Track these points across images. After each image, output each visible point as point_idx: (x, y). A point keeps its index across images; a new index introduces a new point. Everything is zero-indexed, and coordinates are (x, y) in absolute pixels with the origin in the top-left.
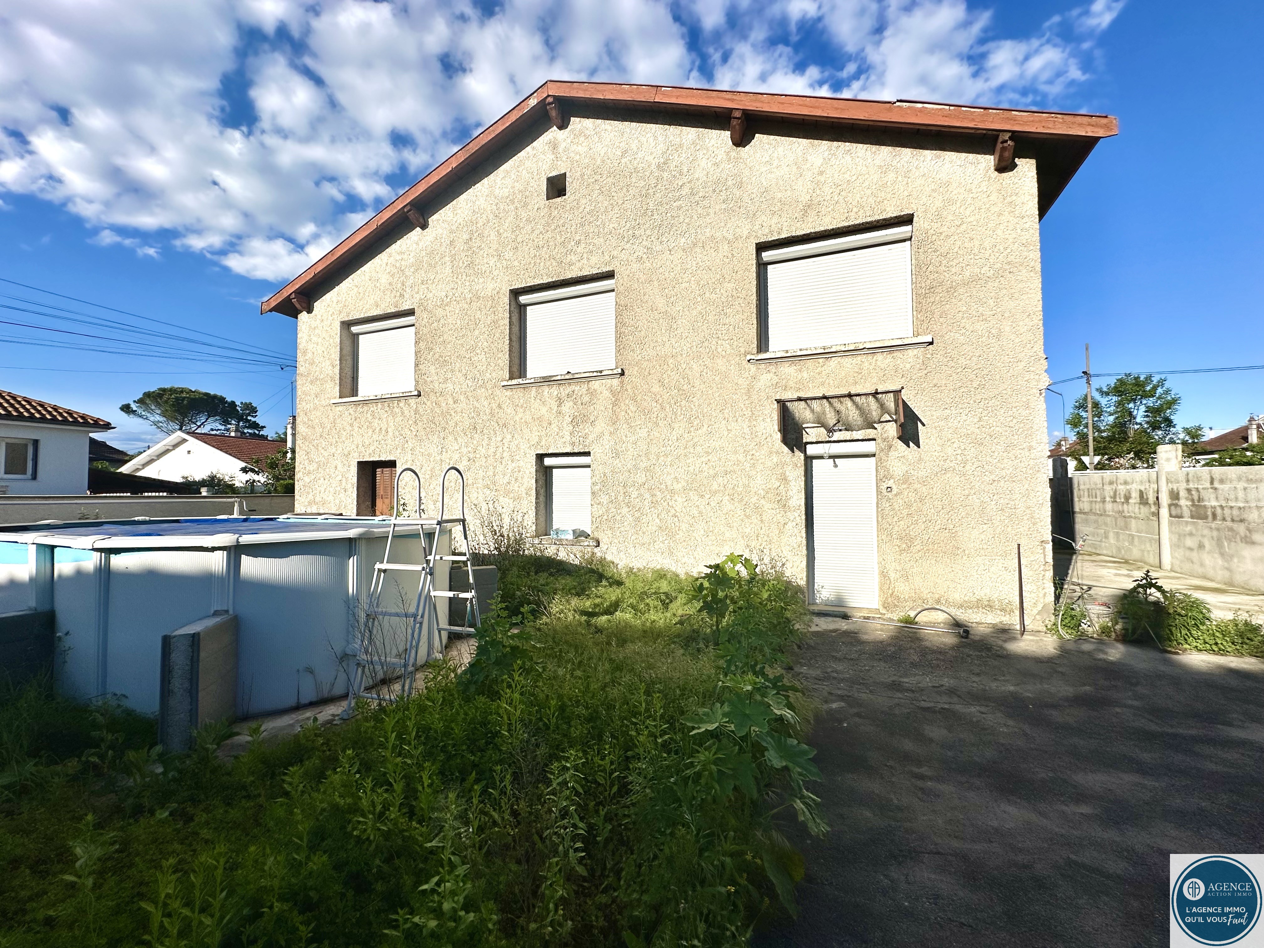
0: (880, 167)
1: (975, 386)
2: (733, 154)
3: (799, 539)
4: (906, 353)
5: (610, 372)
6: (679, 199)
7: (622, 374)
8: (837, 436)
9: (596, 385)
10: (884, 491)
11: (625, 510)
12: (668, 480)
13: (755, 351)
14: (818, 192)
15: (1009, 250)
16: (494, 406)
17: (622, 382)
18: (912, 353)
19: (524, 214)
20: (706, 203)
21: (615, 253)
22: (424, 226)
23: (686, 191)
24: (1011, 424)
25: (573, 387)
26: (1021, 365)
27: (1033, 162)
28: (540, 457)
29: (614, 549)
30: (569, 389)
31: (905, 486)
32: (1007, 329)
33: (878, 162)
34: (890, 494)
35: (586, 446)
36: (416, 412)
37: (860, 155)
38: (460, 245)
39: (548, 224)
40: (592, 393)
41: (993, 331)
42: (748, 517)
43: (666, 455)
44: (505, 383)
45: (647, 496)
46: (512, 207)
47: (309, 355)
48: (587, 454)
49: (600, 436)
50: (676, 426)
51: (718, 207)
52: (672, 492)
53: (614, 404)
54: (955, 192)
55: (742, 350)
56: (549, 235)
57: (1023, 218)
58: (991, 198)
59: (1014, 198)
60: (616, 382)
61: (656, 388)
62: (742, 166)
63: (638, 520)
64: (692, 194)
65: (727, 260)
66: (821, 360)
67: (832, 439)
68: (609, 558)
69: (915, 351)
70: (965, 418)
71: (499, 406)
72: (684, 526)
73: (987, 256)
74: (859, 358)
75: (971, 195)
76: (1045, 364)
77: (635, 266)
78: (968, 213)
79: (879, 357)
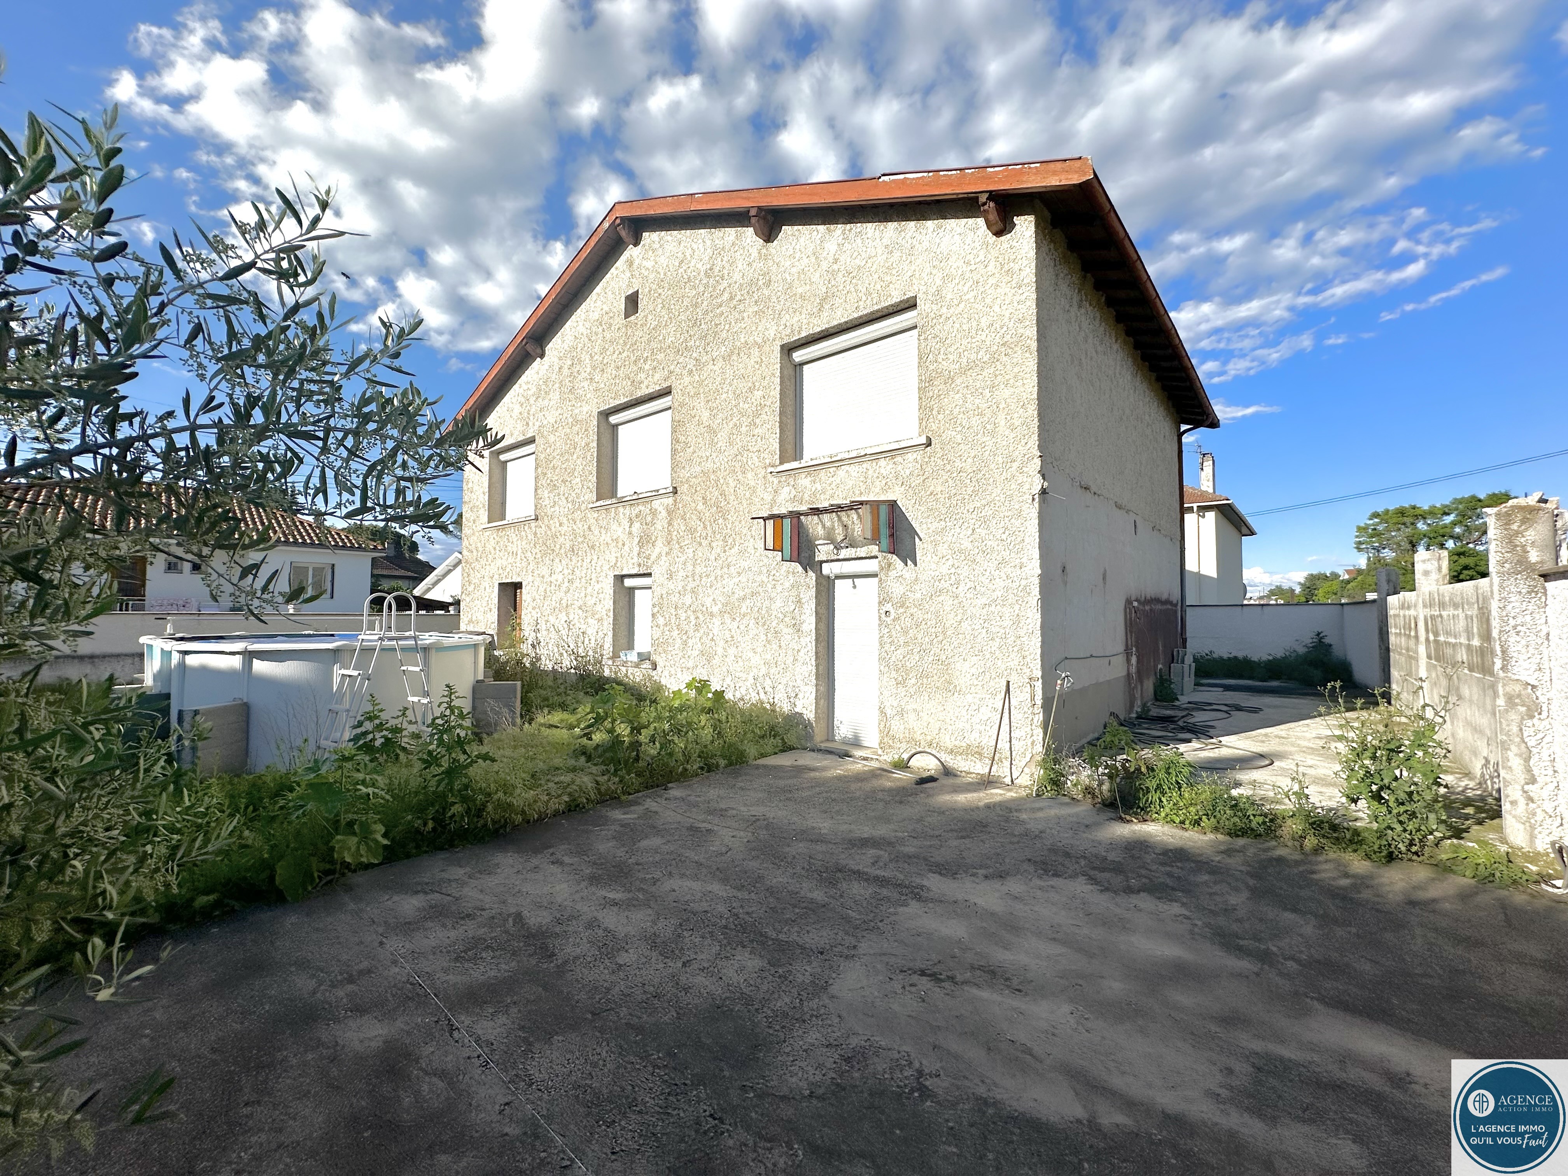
0: (886, 247)
1: (969, 492)
2: (764, 251)
3: (810, 668)
4: (906, 457)
5: (664, 491)
6: (721, 306)
7: (675, 491)
8: (844, 553)
9: (656, 504)
10: (883, 616)
11: (675, 633)
12: (708, 602)
13: (778, 462)
14: (833, 283)
15: (1005, 328)
16: (586, 527)
17: (675, 501)
18: (911, 456)
19: (608, 336)
20: (741, 307)
21: (672, 367)
22: (542, 356)
23: (726, 296)
24: (1004, 537)
25: (641, 508)
26: (1015, 465)
27: (1031, 218)
28: (620, 579)
29: (666, 673)
30: (635, 510)
31: (902, 610)
32: (1003, 423)
33: (886, 241)
34: (888, 619)
35: (647, 567)
36: (535, 534)
37: (869, 235)
38: (566, 371)
39: (625, 343)
40: (654, 512)
41: (988, 427)
42: (769, 642)
43: (707, 576)
44: (592, 505)
45: (692, 618)
46: (600, 329)
47: (470, 485)
48: (649, 575)
49: (659, 557)
50: (714, 544)
51: (751, 310)
52: (712, 615)
53: (670, 524)
54: (955, 266)
55: (767, 462)
56: (625, 354)
57: (1020, 287)
58: (989, 269)
59: (1012, 264)
60: (670, 501)
61: (700, 507)
62: (770, 263)
63: (685, 643)
64: (731, 298)
65: (757, 367)
66: (831, 470)
67: (841, 557)
68: (663, 682)
69: (915, 455)
71: (589, 528)
72: (720, 651)
74: (865, 465)
76: (1038, 462)
77: (687, 380)
79: (882, 462)
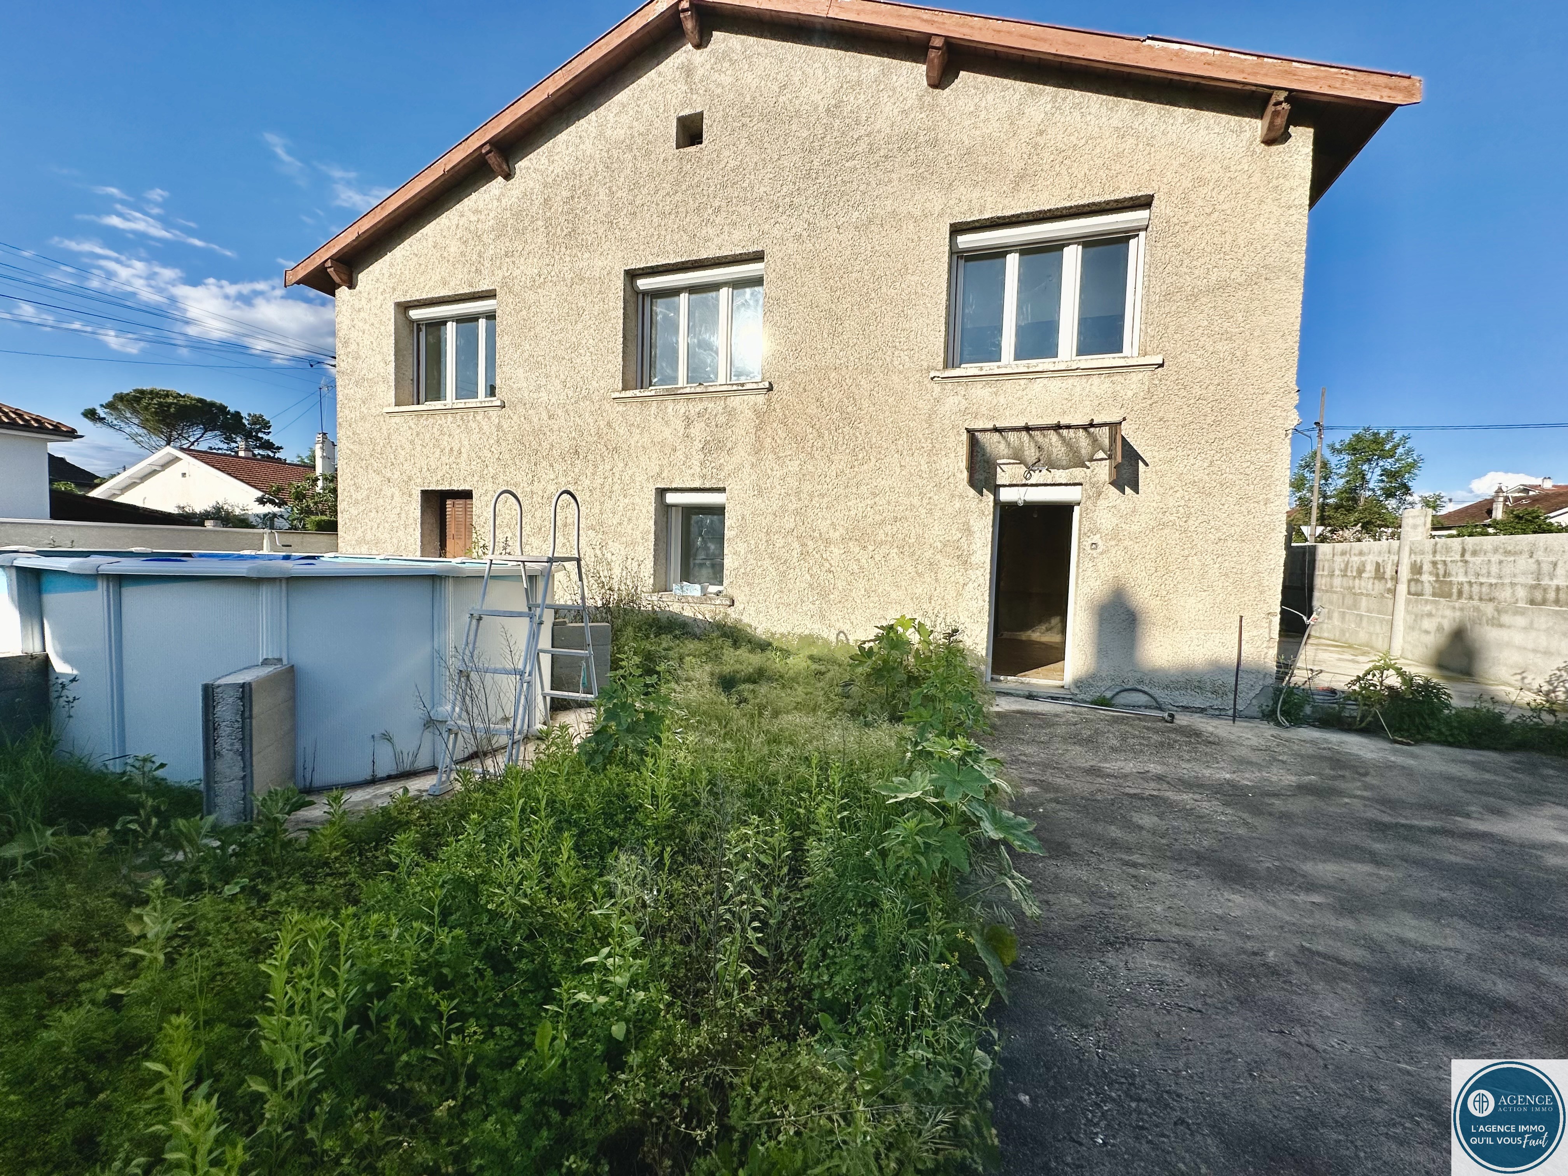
0: (1117, 129)
1: (1209, 421)
2: (928, 99)
3: (981, 603)
4: (1128, 377)
5: (755, 386)
6: (853, 158)
7: (770, 388)
8: (1036, 478)
9: (735, 402)
10: (1088, 548)
11: (767, 562)
12: (824, 526)
13: (941, 366)
14: (1035, 158)
15: (1267, 250)
16: (602, 424)
17: (769, 400)
18: (1136, 377)
19: (644, 166)
20: (888, 165)
21: (766, 227)
22: (508, 176)
23: (862, 146)
24: (1248, 471)
25: (706, 404)
26: (1268, 397)
27: (1312, 130)
28: (661, 492)
29: (752, 610)
30: (700, 407)
31: (1113, 543)
32: (1256, 351)
33: (1115, 122)
34: (1095, 553)
35: (720, 480)
36: (499, 427)
37: (1093, 111)
38: (557, 205)
39: (678, 183)
40: (731, 413)
41: (1238, 354)
42: (920, 575)
43: (823, 496)
44: (617, 395)
45: (796, 545)
46: (628, 156)
47: (353, 347)
48: (722, 490)
49: (739, 468)
50: (835, 458)
51: (904, 171)
52: (828, 542)
53: (758, 428)
54: (1209, 168)
55: (925, 364)
56: (679, 197)
57: (1289, 208)
58: (1253, 180)
59: (1281, 181)
60: (761, 399)
61: (813, 409)
62: (938, 116)
63: (783, 574)
64: (871, 151)
65: (912, 245)
66: (1022, 382)
67: (1029, 482)
68: (746, 619)
69: (1141, 375)
70: (1192, 461)
71: (609, 424)
72: (840, 584)
73: (1240, 256)
74: (1071, 381)
75: (1228, 175)
76: (1296, 397)
77: (792, 246)
78: (1221, 198)
79: (1095, 380)
